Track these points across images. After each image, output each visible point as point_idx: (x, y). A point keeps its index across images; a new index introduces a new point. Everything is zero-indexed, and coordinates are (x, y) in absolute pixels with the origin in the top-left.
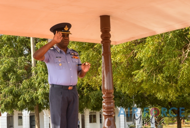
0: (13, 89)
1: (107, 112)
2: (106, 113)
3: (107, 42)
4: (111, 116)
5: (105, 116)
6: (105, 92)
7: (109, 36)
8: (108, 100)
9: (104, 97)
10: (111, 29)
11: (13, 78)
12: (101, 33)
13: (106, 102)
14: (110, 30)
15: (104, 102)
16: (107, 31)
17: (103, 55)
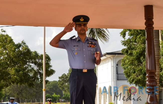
2: (149, 90)
3: (150, 28)
6: (148, 72)
7: (152, 23)
8: (150, 79)
9: (147, 76)
12: (145, 21)
13: (149, 81)
16: (150, 19)
17: (147, 39)
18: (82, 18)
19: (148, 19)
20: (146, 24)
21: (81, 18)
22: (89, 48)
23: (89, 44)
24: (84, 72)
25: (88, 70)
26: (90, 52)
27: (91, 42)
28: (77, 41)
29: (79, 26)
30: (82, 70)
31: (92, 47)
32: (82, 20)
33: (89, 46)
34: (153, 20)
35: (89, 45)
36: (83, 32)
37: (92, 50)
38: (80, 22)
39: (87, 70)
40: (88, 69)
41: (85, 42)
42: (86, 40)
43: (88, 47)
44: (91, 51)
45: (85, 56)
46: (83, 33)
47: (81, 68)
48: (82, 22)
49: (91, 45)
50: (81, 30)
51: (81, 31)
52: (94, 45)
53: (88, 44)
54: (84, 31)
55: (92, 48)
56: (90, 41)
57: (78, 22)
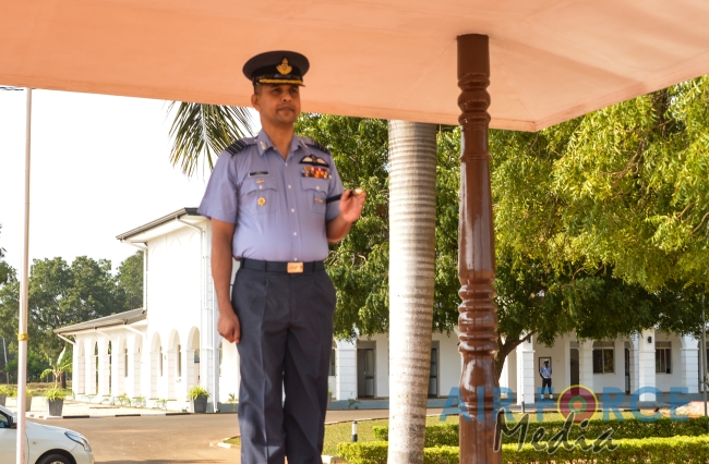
0: (344, 271)
1: (471, 339)
2: (468, 344)
3: (478, 120)
4: (485, 353)
5: (467, 353)
6: (468, 277)
7: (484, 100)
8: (475, 302)
9: (464, 294)
10: (491, 79)
11: (346, 241)
12: (459, 91)
13: (470, 310)
14: (487, 83)
15: (463, 310)
16: (478, 84)
17: (463, 159)
18: (285, 61)
19: (472, 84)
20: (461, 101)
21: (281, 63)
22: (308, 182)
23: (305, 166)
24: (290, 274)
25: (306, 265)
26: (310, 194)
27: (310, 156)
28: (261, 153)
29: (271, 93)
30: (284, 265)
31: (317, 175)
32: (285, 69)
33: (307, 172)
34: (489, 89)
35: (305, 169)
36: (286, 115)
37: (318, 188)
38: (276, 76)
39: (301, 264)
40: (306, 260)
41: (291, 158)
42: (295, 148)
43: (303, 179)
44: (315, 190)
45: (293, 210)
46: (287, 119)
47: (281, 258)
48: (283, 77)
49: (313, 169)
50: (278, 110)
51: (281, 113)
52: (324, 170)
53: (302, 165)
54: (291, 114)
55: (316, 180)
56: (309, 151)
57: (268, 78)
